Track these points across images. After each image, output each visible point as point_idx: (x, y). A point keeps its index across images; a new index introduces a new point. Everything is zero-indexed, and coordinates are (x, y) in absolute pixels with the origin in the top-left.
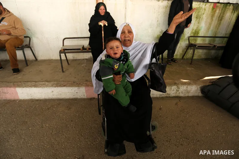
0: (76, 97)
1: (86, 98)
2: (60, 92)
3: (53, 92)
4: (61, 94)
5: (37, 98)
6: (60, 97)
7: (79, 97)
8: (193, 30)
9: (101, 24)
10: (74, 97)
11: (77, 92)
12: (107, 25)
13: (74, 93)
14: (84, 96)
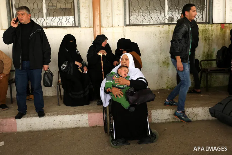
0: (77, 126)
1: (88, 126)
2: (61, 120)
3: (54, 121)
4: (62, 123)
5: (36, 130)
6: (61, 127)
7: (81, 126)
8: (204, 53)
9: (100, 54)
10: (76, 126)
11: (80, 120)
12: (105, 55)
13: (76, 121)
14: (87, 124)
